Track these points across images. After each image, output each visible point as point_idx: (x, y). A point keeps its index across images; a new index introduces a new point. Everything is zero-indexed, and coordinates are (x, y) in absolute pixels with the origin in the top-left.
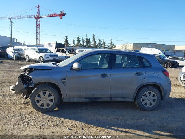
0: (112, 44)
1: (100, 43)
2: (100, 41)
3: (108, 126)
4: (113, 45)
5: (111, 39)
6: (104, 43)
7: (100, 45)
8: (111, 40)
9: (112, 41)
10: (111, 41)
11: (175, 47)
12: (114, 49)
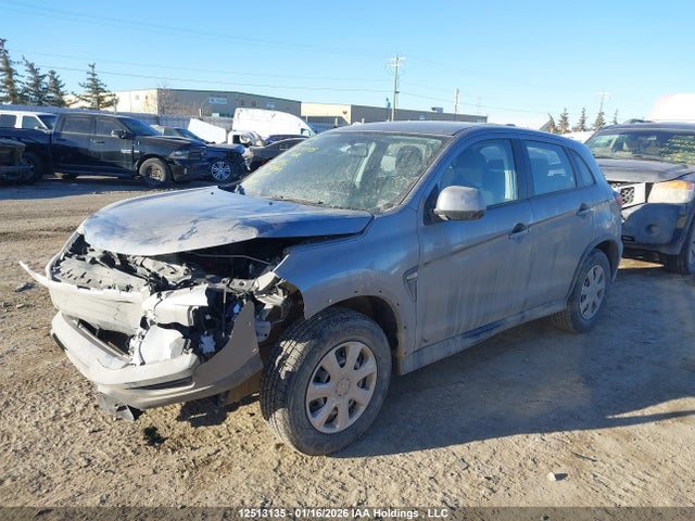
0: (96, 87)
1: (38, 81)
2: (33, 71)
3: (610, 417)
4: (102, 94)
5: (93, 67)
6: (56, 85)
7: (38, 94)
8: (90, 69)
9: (94, 75)
10: (91, 76)
11: (302, 105)
12: (111, 109)
